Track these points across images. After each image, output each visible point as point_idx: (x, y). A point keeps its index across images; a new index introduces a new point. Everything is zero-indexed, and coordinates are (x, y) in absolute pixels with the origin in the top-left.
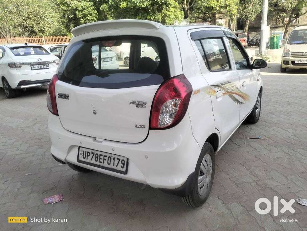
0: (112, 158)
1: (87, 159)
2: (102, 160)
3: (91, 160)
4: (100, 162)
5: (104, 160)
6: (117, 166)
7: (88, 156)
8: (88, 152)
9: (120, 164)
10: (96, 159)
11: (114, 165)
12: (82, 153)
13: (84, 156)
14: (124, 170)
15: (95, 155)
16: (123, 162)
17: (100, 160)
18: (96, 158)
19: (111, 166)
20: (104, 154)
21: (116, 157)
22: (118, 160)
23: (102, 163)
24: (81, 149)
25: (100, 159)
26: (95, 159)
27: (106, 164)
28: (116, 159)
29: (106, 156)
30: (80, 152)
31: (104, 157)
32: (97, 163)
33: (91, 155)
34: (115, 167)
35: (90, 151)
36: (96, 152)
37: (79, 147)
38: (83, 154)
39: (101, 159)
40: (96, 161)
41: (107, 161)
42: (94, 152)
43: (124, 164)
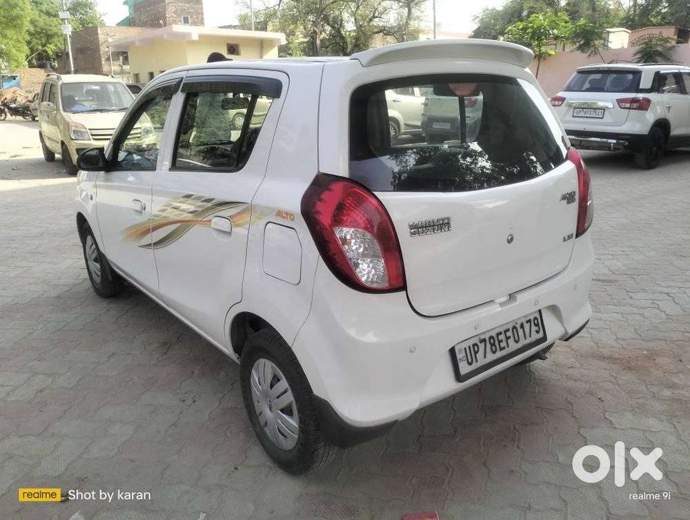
0: (518, 326)
1: (477, 361)
2: (503, 344)
4: (501, 349)
5: (508, 338)
7: (476, 353)
10: (494, 348)
18: (493, 345)
25: (500, 342)
26: (492, 348)
31: (506, 335)
34: (528, 341)
36: (487, 336)
42: (482, 337)
43: (537, 325)
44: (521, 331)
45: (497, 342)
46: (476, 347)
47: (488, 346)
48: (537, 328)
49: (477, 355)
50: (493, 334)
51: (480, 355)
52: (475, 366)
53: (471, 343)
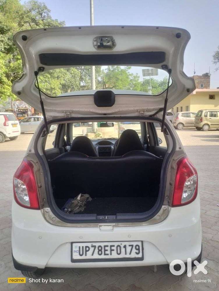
0: (122, 246)
1: (86, 255)
3: (93, 255)
4: (105, 254)
5: (112, 250)
6: (130, 254)
7: (86, 251)
8: (86, 247)
9: (134, 250)
10: (100, 252)
11: (126, 254)
12: (78, 249)
13: (81, 253)
14: (140, 256)
15: (97, 249)
16: (137, 247)
17: (106, 252)
19: (122, 256)
20: (110, 244)
21: (127, 244)
22: (131, 247)
23: (110, 255)
24: (74, 245)
26: (98, 252)
27: (114, 255)
28: (127, 247)
29: (114, 246)
30: (74, 249)
31: (111, 248)
32: (103, 257)
33: (92, 249)
34: (128, 256)
35: (89, 245)
36: (97, 245)
37: (72, 243)
38: (80, 251)
39: (107, 250)
40: (100, 255)
41: (115, 251)
42: (94, 244)
44: (123, 250)
45: (103, 250)
46: (87, 249)
47: (97, 250)
48: (137, 251)
49: (87, 252)
50: (102, 245)
51: (89, 253)
52: (84, 257)
53: (85, 245)
